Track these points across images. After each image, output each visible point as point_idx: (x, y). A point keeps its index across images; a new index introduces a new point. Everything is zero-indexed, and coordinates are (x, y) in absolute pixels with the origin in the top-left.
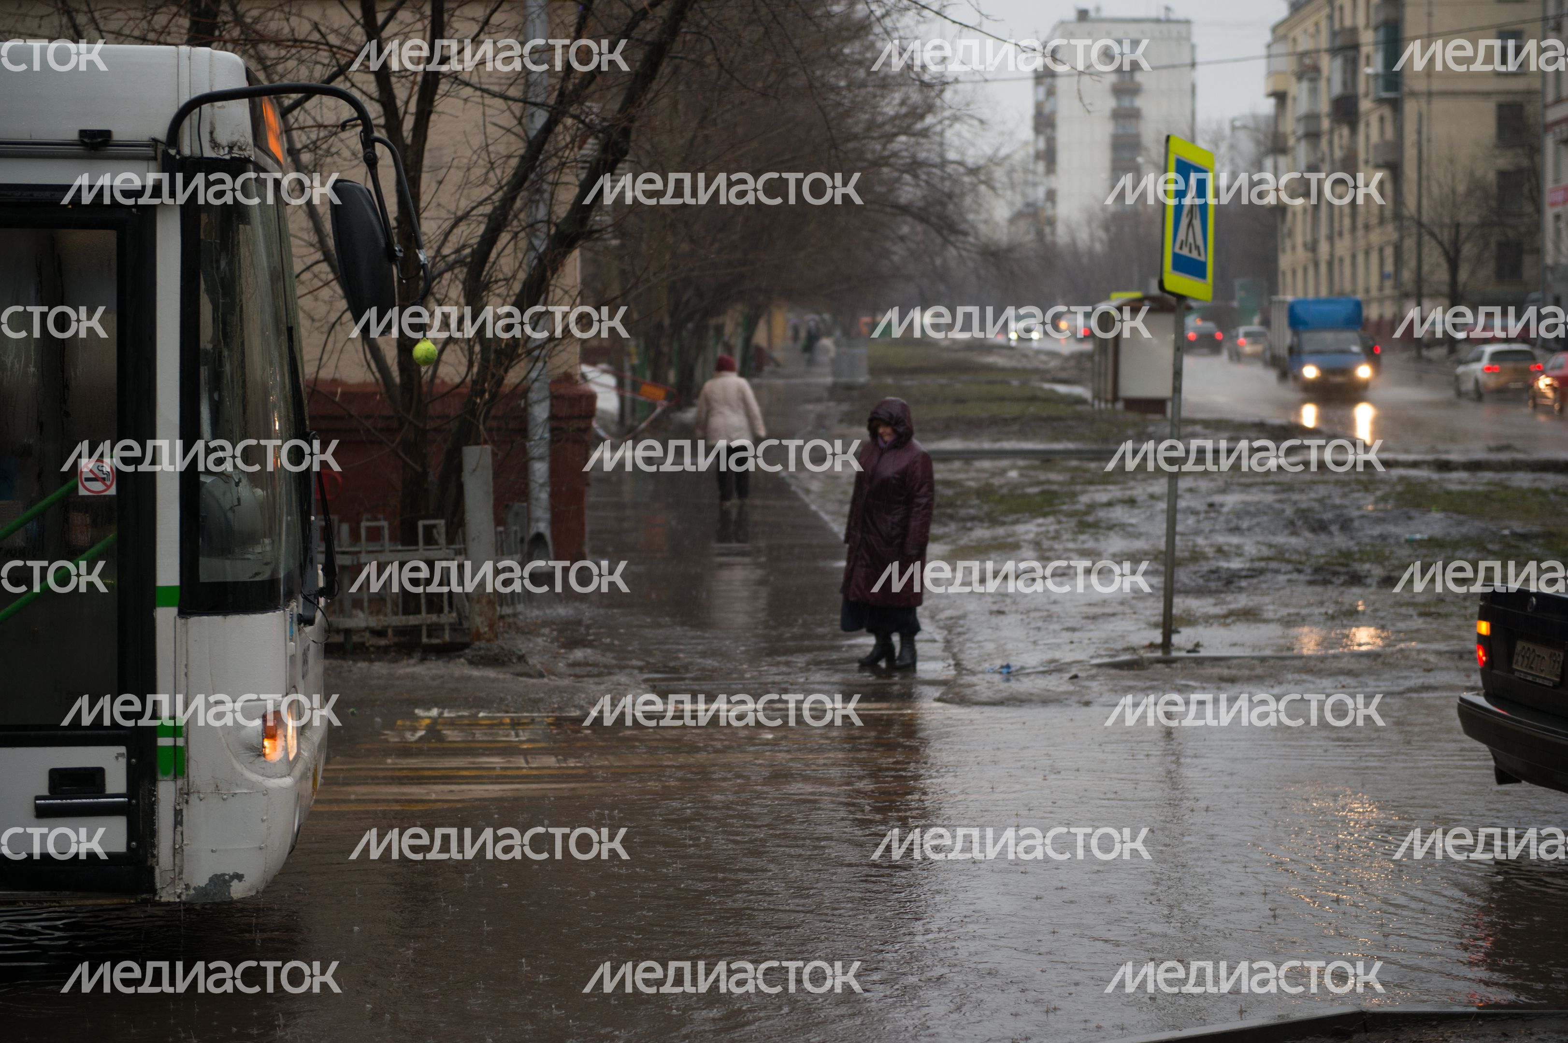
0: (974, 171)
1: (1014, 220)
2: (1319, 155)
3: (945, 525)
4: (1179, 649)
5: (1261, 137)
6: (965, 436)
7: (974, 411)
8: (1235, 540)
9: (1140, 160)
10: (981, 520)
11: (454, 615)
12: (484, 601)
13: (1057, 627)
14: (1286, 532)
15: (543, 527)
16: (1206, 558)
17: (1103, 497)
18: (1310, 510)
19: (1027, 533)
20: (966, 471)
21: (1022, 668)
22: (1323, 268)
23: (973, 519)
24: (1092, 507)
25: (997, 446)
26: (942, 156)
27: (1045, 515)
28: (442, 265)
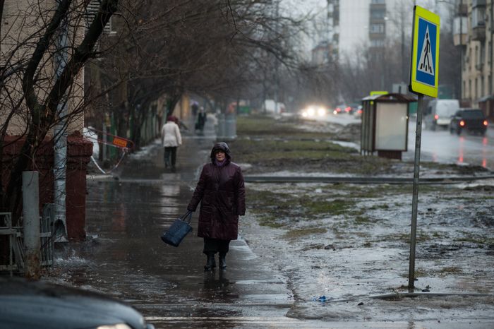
0: (296, 23)
1: (316, 50)
2: (485, 17)
3: (284, 219)
4: (418, 289)
5: (453, 7)
6: (292, 170)
7: (295, 155)
8: (444, 229)
9: (386, 18)
10: (303, 216)
11: (16, 265)
12: (33, 258)
13: (349, 276)
14: (472, 225)
15: (62, 217)
16: (429, 239)
17: (370, 204)
18: (484, 213)
19: (329, 223)
20: (293, 189)
21: (332, 298)
22: (486, 80)
23: (298, 215)
24: (364, 210)
25: (309, 175)
26: (277, 14)
27: (338, 214)
28: (10, 70)
